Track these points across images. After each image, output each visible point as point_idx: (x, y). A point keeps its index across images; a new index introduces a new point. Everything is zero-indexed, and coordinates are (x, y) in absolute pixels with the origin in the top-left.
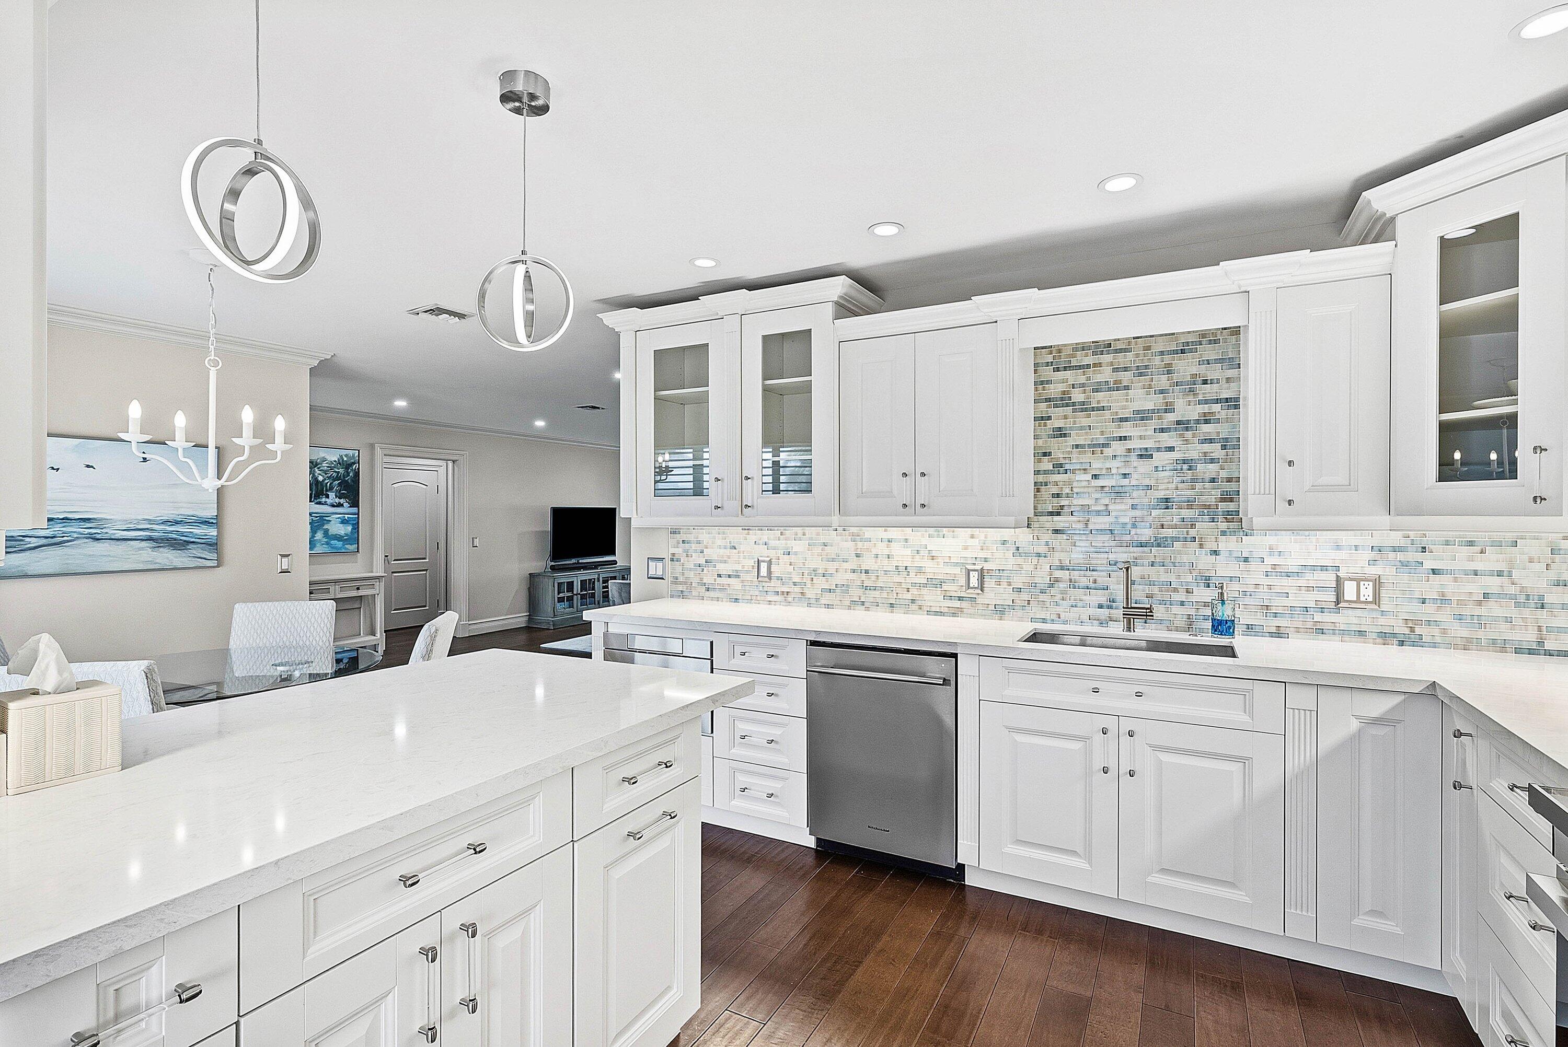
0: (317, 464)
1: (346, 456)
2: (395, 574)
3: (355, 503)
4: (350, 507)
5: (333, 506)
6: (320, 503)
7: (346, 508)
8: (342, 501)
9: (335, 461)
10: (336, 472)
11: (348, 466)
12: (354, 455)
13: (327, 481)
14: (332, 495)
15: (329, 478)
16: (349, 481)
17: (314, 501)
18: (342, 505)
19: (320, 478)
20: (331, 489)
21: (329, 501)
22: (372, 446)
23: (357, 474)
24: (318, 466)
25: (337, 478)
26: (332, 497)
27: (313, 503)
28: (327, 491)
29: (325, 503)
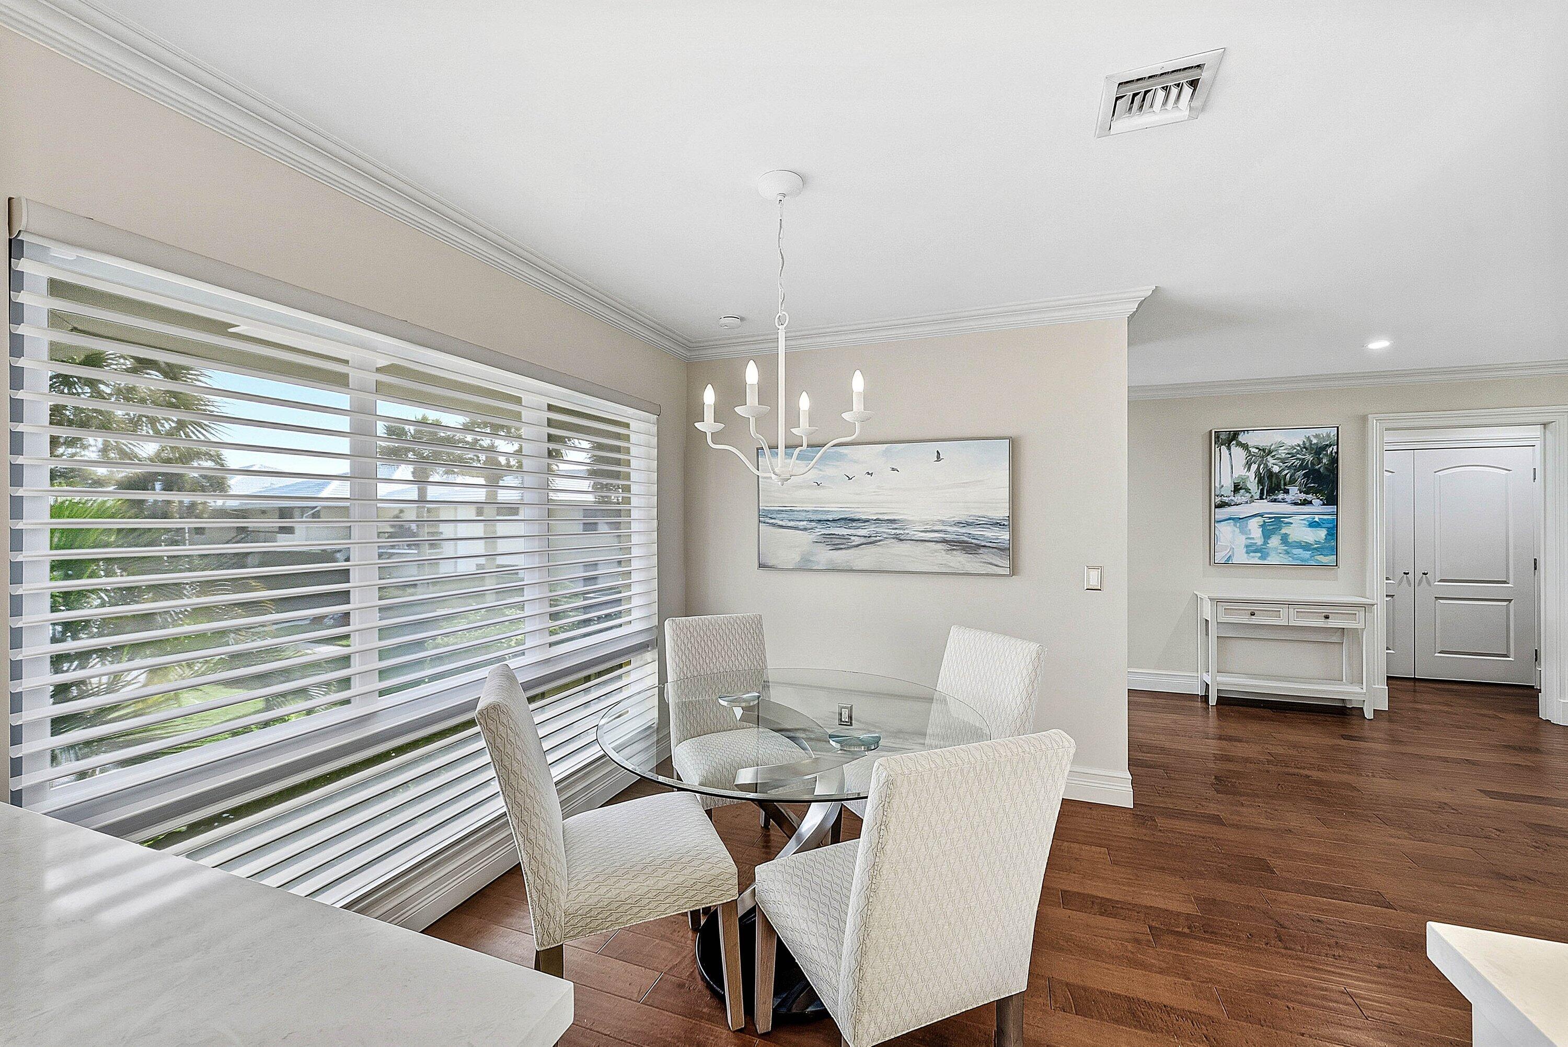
0: (1270, 452)
1: (1317, 436)
2: (1441, 601)
3: (1332, 500)
4: (1324, 504)
5: (1296, 504)
6: (1275, 501)
7: (1317, 506)
8: (1310, 497)
9: (1299, 445)
10: (1299, 459)
11: (1318, 450)
12: (1328, 435)
13: (1286, 472)
14: (1294, 490)
15: (1289, 468)
16: (1321, 470)
17: (1266, 498)
18: (1310, 503)
19: (1276, 469)
20: (1292, 482)
21: (1288, 498)
22: (1364, 419)
23: (1334, 460)
24: (1273, 454)
25: (1302, 467)
26: (1294, 492)
27: (1265, 501)
28: (1285, 485)
29: (1284, 501)
